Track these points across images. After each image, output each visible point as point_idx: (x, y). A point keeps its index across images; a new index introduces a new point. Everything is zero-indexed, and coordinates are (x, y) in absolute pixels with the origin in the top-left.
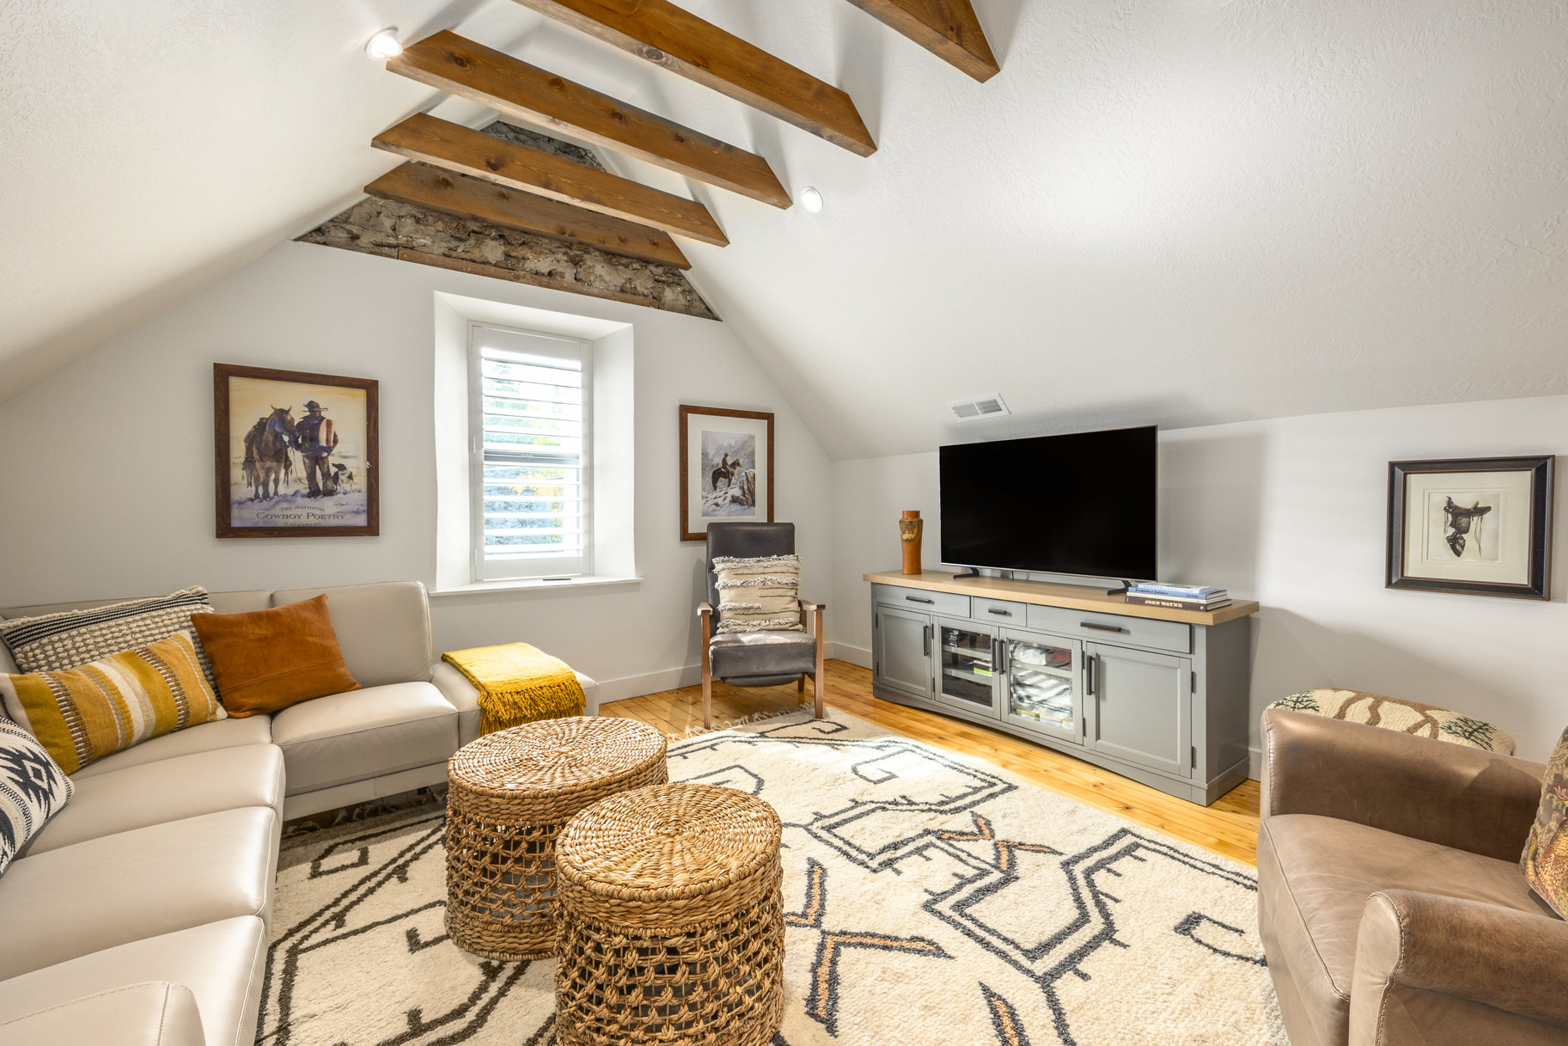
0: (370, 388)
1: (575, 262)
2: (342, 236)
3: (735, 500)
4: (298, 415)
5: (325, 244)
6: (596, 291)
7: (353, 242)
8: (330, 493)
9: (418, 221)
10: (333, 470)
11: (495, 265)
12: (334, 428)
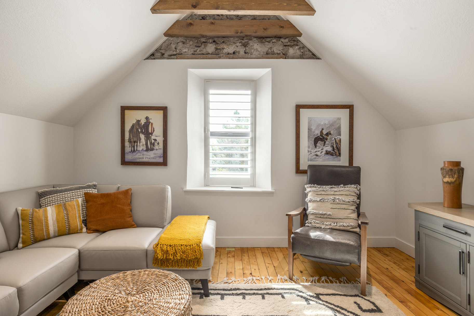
0: (164, 109)
1: (245, 45)
2: (159, 54)
3: (327, 153)
4: (143, 122)
5: (154, 59)
6: (254, 56)
7: (162, 56)
8: (152, 150)
9: (184, 43)
10: (153, 141)
11: (211, 54)
12: (153, 126)
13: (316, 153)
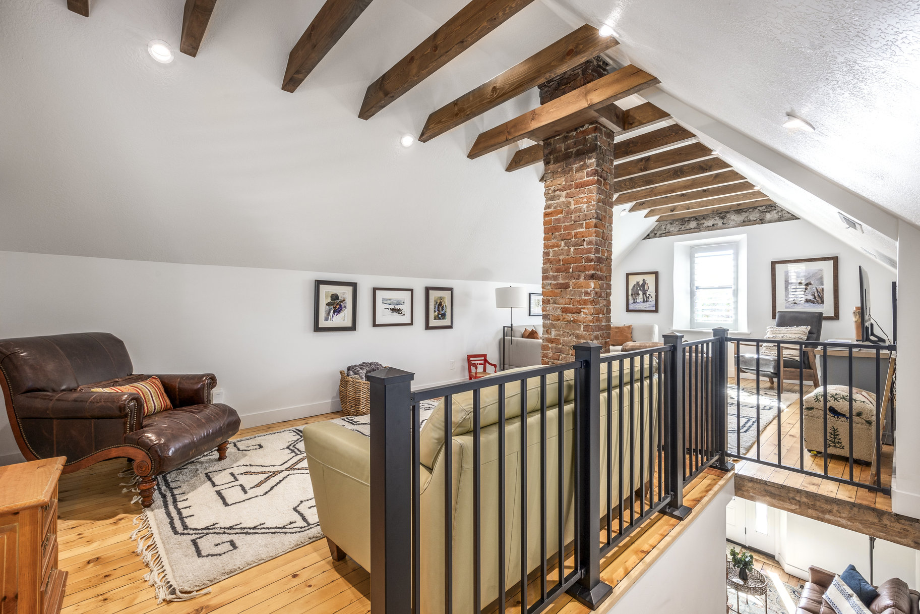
0: (656, 274)
1: (723, 218)
2: (652, 235)
3: (807, 301)
4: (641, 283)
5: (649, 238)
6: (731, 226)
7: (655, 236)
8: (647, 301)
9: (671, 224)
10: (648, 296)
11: (694, 229)
12: (648, 285)
13: (794, 302)
